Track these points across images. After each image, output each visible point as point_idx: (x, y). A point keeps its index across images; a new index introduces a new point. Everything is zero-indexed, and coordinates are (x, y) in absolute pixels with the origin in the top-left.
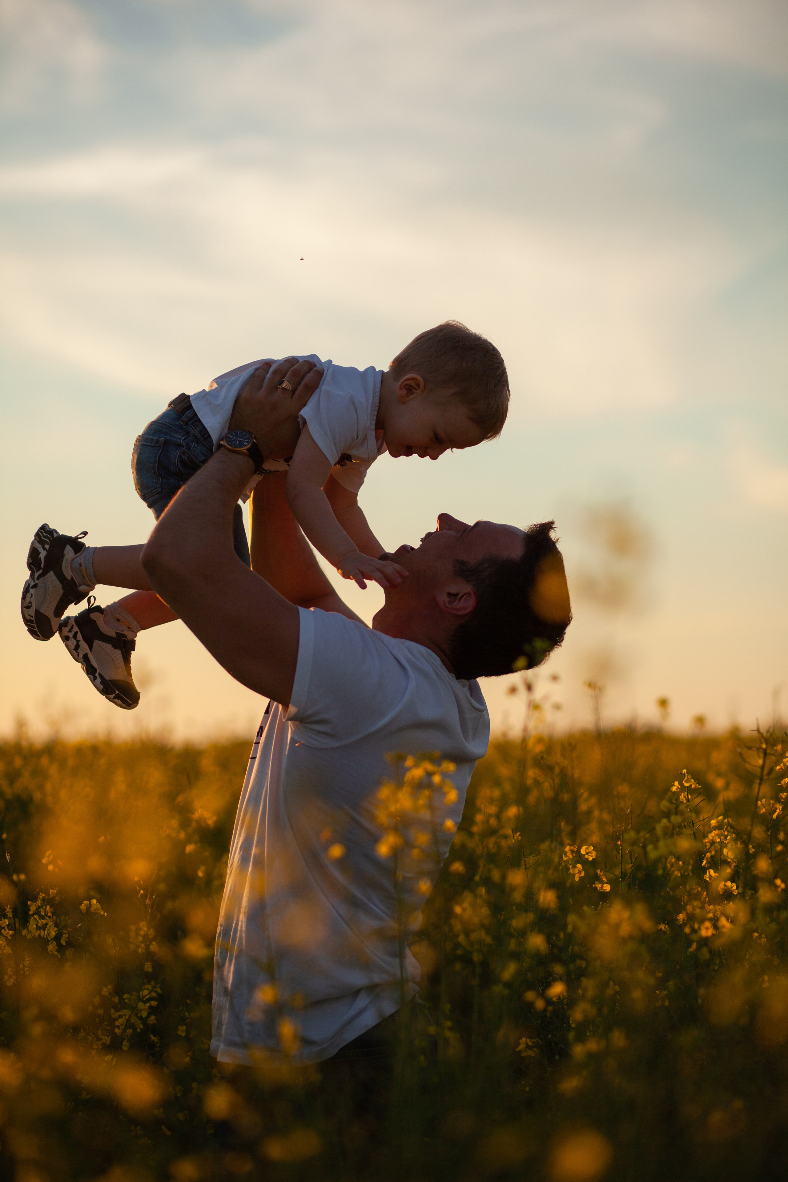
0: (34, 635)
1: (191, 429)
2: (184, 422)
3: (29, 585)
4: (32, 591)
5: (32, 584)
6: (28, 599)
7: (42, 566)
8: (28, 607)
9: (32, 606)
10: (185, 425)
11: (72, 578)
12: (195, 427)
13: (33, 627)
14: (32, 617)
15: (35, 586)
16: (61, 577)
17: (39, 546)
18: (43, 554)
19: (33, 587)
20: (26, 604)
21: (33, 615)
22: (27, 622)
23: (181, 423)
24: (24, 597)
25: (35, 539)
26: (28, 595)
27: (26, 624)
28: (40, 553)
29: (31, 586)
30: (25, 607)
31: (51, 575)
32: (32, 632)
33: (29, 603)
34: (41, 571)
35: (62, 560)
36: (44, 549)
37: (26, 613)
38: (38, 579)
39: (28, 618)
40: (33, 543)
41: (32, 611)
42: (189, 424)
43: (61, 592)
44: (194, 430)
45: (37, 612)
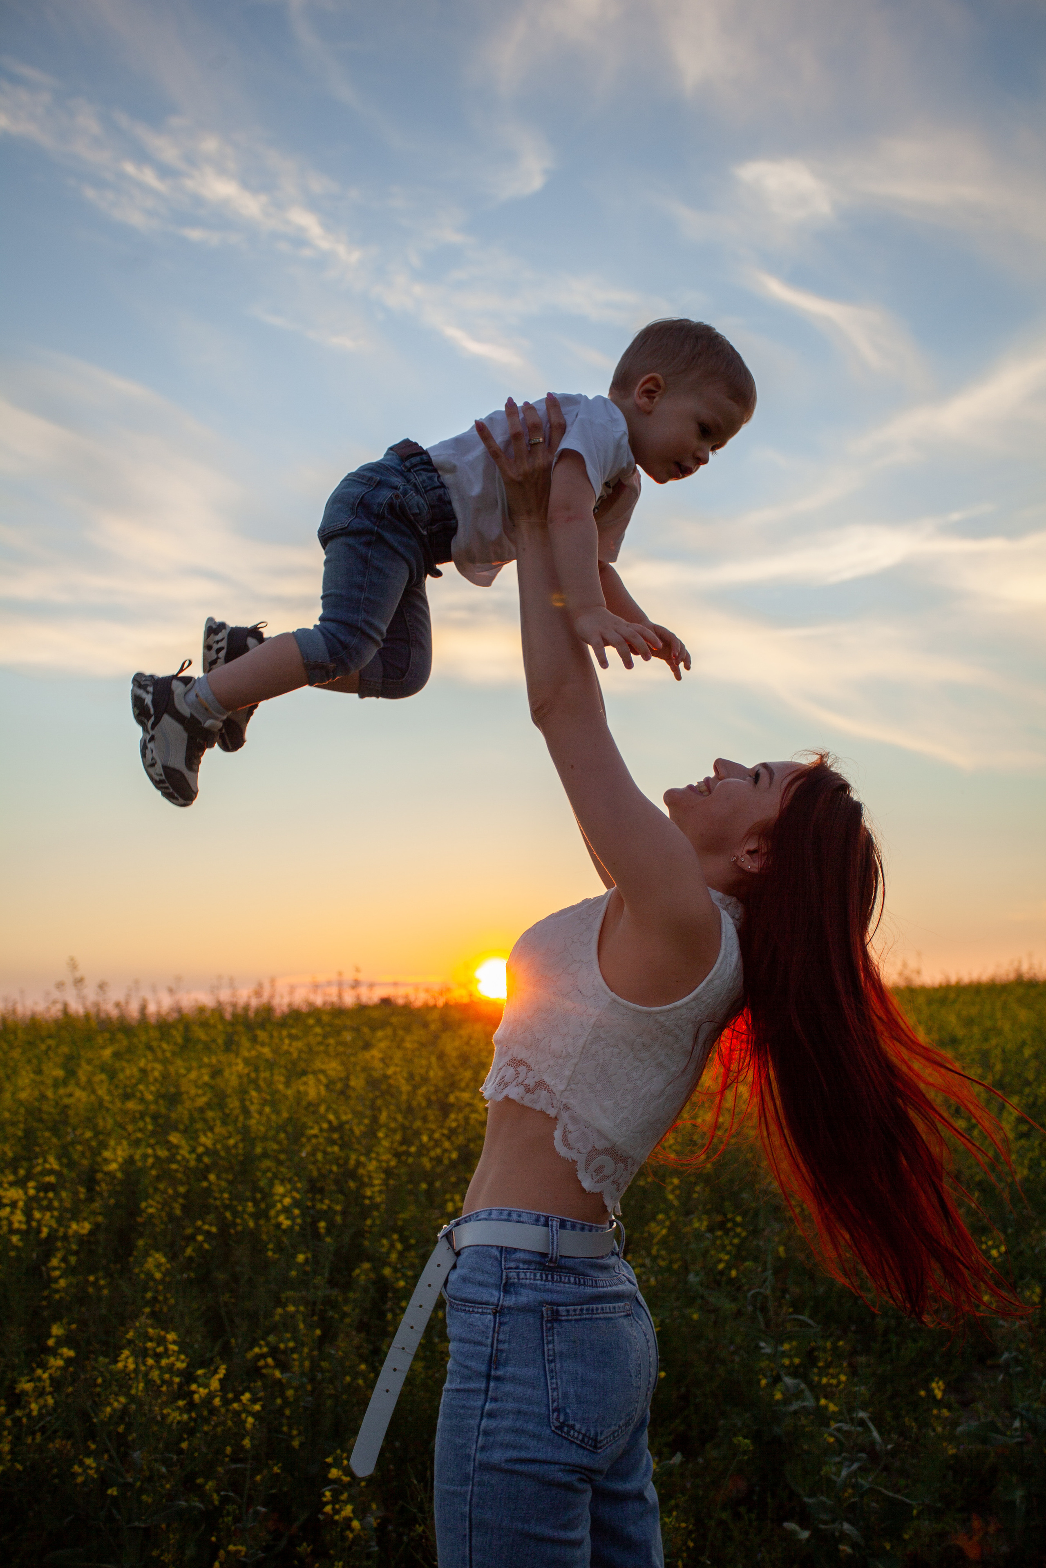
0: (171, 799)
1: (412, 477)
2: (406, 467)
3: (145, 741)
4: (150, 745)
5: (148, 737)
6: (149, 756)
7: (152, 711)
8: (153, 765)
9: (156, 762)
10: (407, 471)
11: (191, 714)
12: (417, 476)
13: (167, 788)
14: (161, 775)
15: (152, 739)
16: (178, 717)
17: (140, 692)
18: (148, 699)
19: (150, 741)
20: (149, 762)
21: (162, 771)
22: (158, 784)
23: (403, 468)
24: (144, 755)
25: (134, 685)
26: (148, 752)
27: (158, 788)
28: (144, 700)
29: (147, 741)
30: (149, 766)
31: (166, 719)
32: (168, 796)
33: (152, 759)
34: (153, 719)
35: (173, 697)
36: (148, 692)
37: (153, 774)
38: (153, 728)
39: (157, 778)
40: (132, 691)
41: (159, 768)
42: (412, 471)
43: (185, 735)
44: (416, 479)
45: (165, 768)
